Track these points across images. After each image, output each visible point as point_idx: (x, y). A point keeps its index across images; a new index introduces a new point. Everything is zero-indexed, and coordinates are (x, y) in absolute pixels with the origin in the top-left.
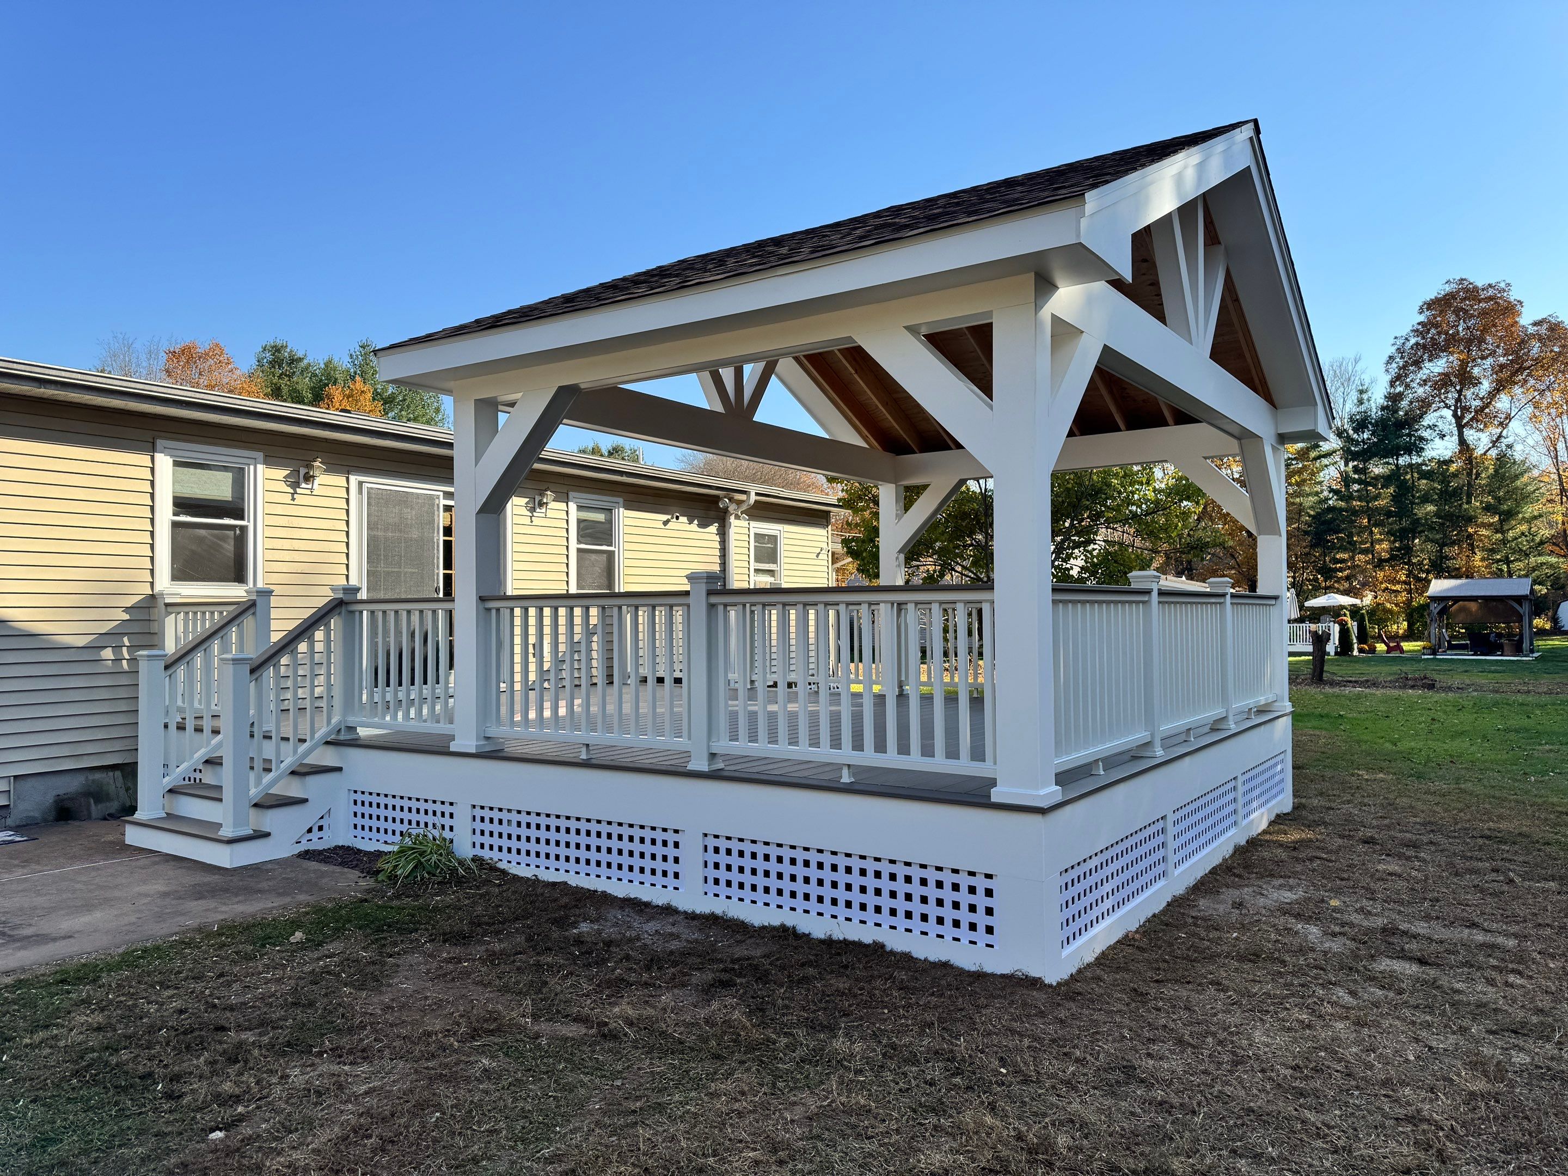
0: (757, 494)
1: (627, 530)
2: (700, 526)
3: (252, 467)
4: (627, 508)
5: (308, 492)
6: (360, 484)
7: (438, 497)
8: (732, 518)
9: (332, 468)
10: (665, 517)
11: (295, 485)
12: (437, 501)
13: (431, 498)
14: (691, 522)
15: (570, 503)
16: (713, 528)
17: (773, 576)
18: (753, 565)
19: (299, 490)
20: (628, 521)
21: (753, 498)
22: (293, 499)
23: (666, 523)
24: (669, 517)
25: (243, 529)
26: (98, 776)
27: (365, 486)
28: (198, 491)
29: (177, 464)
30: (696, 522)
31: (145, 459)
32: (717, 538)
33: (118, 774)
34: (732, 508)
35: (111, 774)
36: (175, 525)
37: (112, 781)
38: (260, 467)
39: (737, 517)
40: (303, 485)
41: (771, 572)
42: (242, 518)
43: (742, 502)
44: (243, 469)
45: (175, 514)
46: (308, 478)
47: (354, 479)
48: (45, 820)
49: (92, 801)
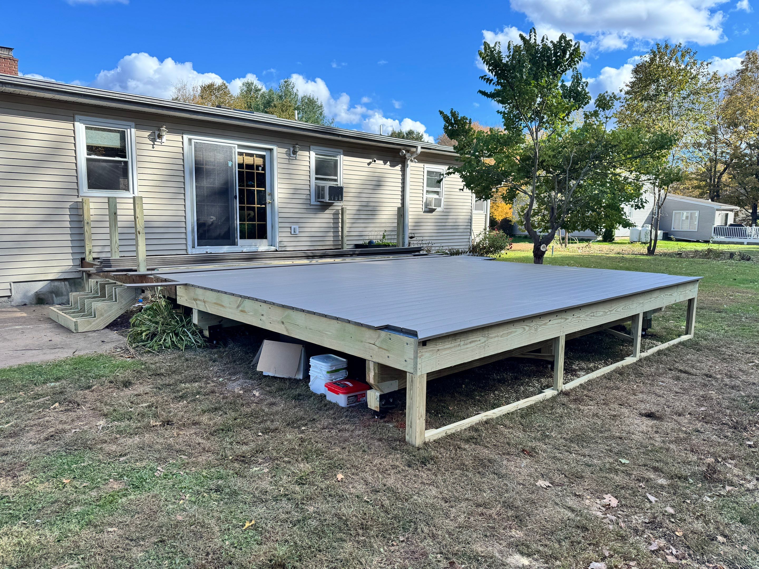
0: (422, 148)
1: (345, 167)
2: (391, 166)
3: (129, 130)
4: (345, 155)
5: (160, 144)
6: (190, 140)
7: (234, 147)
8: (409, 162)
9: (171, 131)
10: (369, 161)
11: (154, 140)
12: (234, 149)
13: (231, 148)
14: (385, 163)
15: (311, 152)
16: (399, 167)
17: (438, 195)
18: (426, 188)
19: (156, 143)
20: (345, 163)
21: (419, 150)
22: (153, 148)
23: (369, 164)
24: (371, 160)
25: (126, 163)
26: (56, 283)
27: (193, 141)
28: (100, 143)
29: (87, 128)
30: (388, 163)
31: (69, 126)
32: (400, 173)
33: (67, 283)
34: (408, 155)
35: (63, 283)
36: (88, 160)
37: (64, 286)
38: (133, 130)
39: (412, 161)
40: (158, 140)
41: (437, 193)
42: (125, 157)
43: (414, 152)
44: (124, 131)
45: (88, 155)
46: (160, 136)
47: (186, 137)
48: (31, 304)
49: (54, 295)
